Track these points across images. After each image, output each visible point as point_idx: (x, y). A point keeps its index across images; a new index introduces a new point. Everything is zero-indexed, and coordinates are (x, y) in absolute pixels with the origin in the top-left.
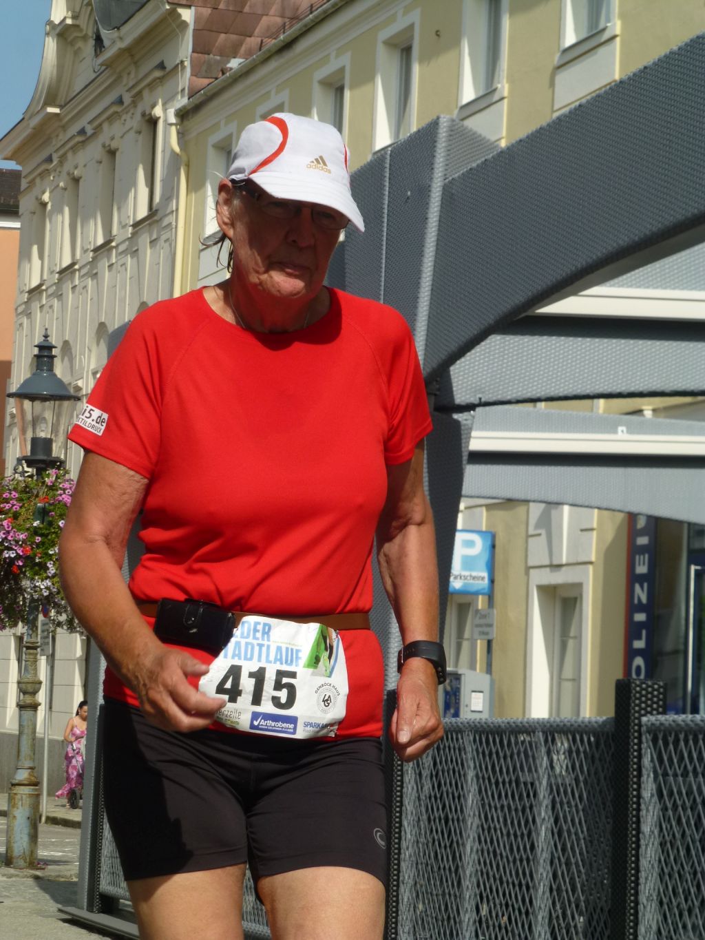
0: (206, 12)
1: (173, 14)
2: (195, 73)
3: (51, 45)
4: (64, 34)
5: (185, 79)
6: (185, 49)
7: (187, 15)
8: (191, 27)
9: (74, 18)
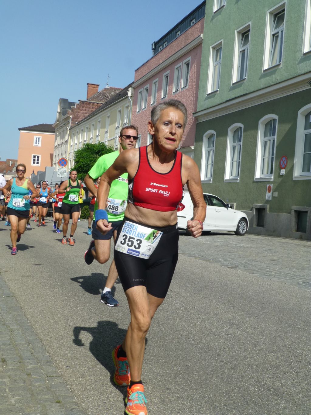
0: (73, 116)
1: (69, 116)
2: (71, 124)
3: (58, 114)
4: (59, 113)
5: (70, 124)
6: (70, 121)
7: (71, 116)
8: (71, 118)
9: (60, 111)
